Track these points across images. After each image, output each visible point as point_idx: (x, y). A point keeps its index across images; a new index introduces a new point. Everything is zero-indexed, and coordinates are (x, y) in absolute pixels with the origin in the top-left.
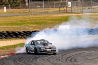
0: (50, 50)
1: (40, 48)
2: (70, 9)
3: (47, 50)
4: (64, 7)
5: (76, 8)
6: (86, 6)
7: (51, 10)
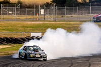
0: (40, 56)
1: (30, 54)
2: (43, 16)
3: (37, 56)
4: (36, 15)
5: (49, 16)
6: (60, 14)
7: (23, 17)
